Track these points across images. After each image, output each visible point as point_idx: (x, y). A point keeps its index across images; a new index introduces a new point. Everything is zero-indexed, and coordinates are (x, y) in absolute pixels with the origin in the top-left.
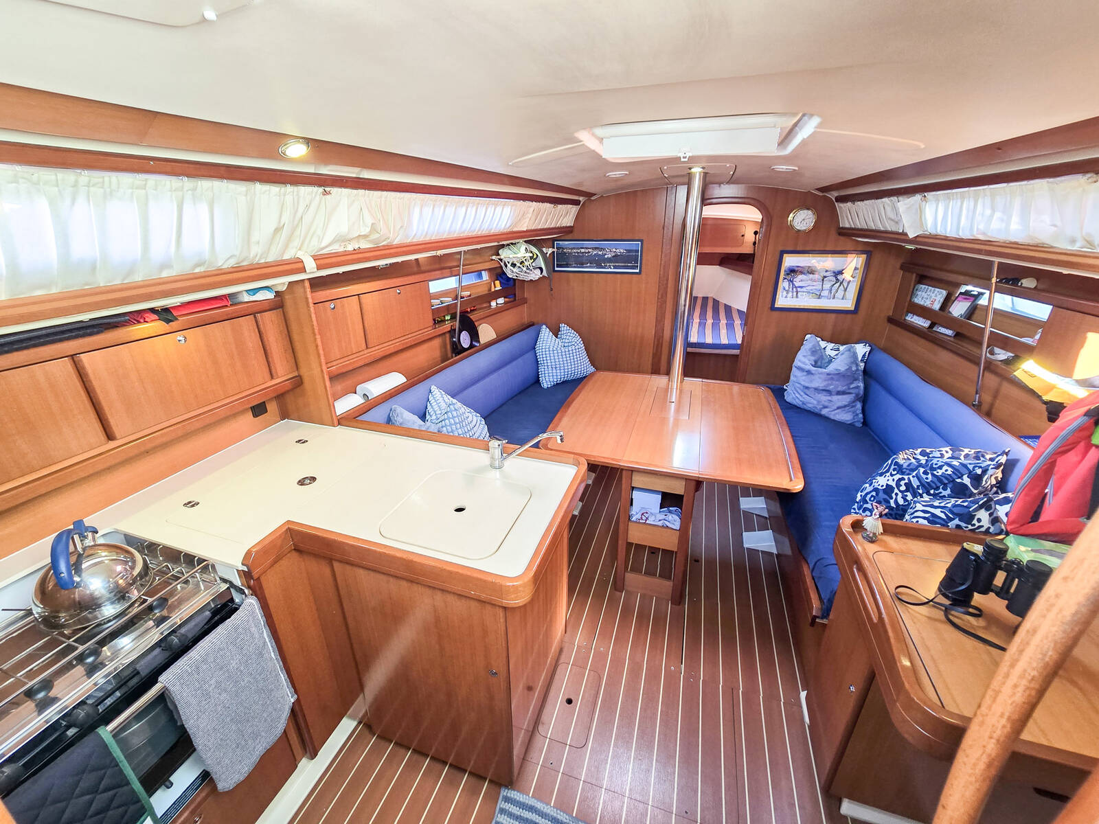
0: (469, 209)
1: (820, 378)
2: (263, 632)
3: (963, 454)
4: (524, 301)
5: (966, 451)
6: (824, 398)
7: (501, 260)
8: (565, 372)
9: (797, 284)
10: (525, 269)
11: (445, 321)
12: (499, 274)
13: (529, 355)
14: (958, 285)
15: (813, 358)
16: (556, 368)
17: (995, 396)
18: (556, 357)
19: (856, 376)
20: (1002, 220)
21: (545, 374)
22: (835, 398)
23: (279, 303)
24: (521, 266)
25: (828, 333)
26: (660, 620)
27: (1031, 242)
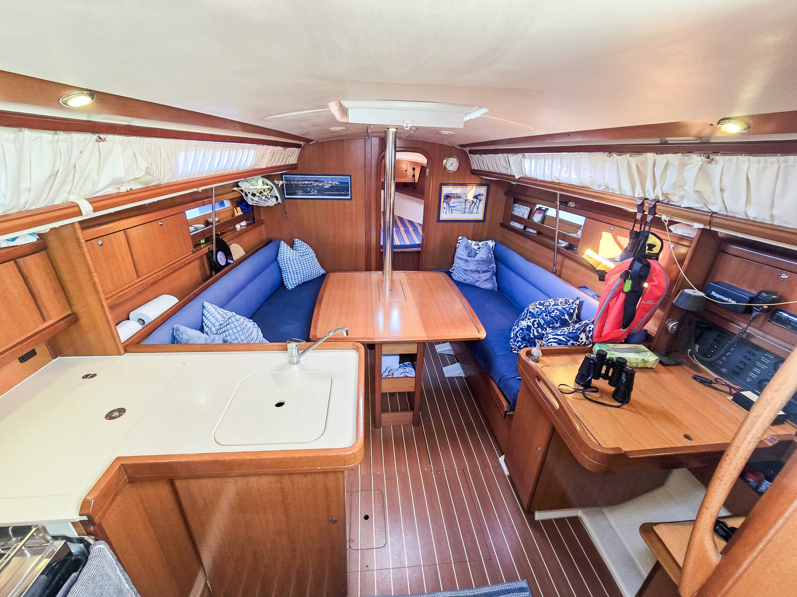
0: (223, 152)
1: (473, 264)
2: (116, 570)
3: (559, 302)
4: (262, 222)
5: (560, 299)
6: (476, 276)
7: (242, 191)
8: (304, 275)
9: (451, 205)
10: (263, 198)
11: (200, 244)
12: (240, 202)
13: (274, 266)
14: (535, 205)
15: (467, 251)
16: (297, 273)
17: (562, 267)
18: (296, 265)
19: (491, 261)
20: (567, 172)
21: (288, 278)
22: (482, 275)
23: (42, 246)
24: (260, 195)
25: (470, 234)
26: (409, 439)
27: (581, 185)
